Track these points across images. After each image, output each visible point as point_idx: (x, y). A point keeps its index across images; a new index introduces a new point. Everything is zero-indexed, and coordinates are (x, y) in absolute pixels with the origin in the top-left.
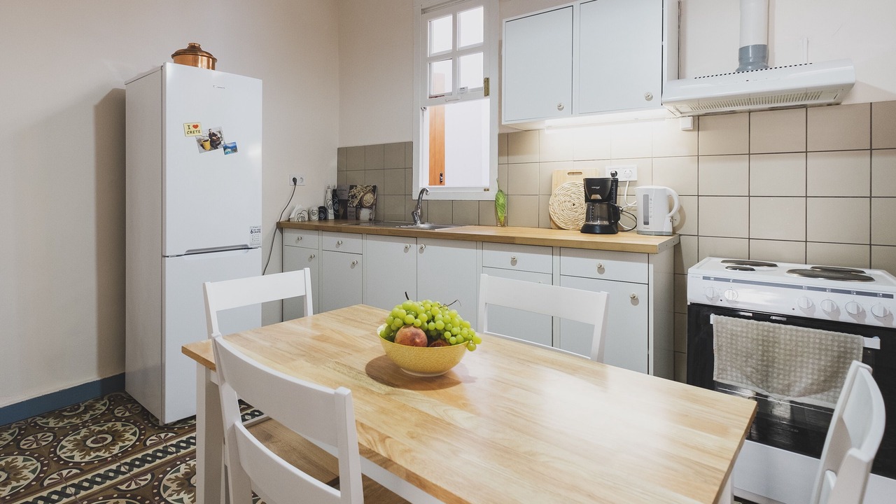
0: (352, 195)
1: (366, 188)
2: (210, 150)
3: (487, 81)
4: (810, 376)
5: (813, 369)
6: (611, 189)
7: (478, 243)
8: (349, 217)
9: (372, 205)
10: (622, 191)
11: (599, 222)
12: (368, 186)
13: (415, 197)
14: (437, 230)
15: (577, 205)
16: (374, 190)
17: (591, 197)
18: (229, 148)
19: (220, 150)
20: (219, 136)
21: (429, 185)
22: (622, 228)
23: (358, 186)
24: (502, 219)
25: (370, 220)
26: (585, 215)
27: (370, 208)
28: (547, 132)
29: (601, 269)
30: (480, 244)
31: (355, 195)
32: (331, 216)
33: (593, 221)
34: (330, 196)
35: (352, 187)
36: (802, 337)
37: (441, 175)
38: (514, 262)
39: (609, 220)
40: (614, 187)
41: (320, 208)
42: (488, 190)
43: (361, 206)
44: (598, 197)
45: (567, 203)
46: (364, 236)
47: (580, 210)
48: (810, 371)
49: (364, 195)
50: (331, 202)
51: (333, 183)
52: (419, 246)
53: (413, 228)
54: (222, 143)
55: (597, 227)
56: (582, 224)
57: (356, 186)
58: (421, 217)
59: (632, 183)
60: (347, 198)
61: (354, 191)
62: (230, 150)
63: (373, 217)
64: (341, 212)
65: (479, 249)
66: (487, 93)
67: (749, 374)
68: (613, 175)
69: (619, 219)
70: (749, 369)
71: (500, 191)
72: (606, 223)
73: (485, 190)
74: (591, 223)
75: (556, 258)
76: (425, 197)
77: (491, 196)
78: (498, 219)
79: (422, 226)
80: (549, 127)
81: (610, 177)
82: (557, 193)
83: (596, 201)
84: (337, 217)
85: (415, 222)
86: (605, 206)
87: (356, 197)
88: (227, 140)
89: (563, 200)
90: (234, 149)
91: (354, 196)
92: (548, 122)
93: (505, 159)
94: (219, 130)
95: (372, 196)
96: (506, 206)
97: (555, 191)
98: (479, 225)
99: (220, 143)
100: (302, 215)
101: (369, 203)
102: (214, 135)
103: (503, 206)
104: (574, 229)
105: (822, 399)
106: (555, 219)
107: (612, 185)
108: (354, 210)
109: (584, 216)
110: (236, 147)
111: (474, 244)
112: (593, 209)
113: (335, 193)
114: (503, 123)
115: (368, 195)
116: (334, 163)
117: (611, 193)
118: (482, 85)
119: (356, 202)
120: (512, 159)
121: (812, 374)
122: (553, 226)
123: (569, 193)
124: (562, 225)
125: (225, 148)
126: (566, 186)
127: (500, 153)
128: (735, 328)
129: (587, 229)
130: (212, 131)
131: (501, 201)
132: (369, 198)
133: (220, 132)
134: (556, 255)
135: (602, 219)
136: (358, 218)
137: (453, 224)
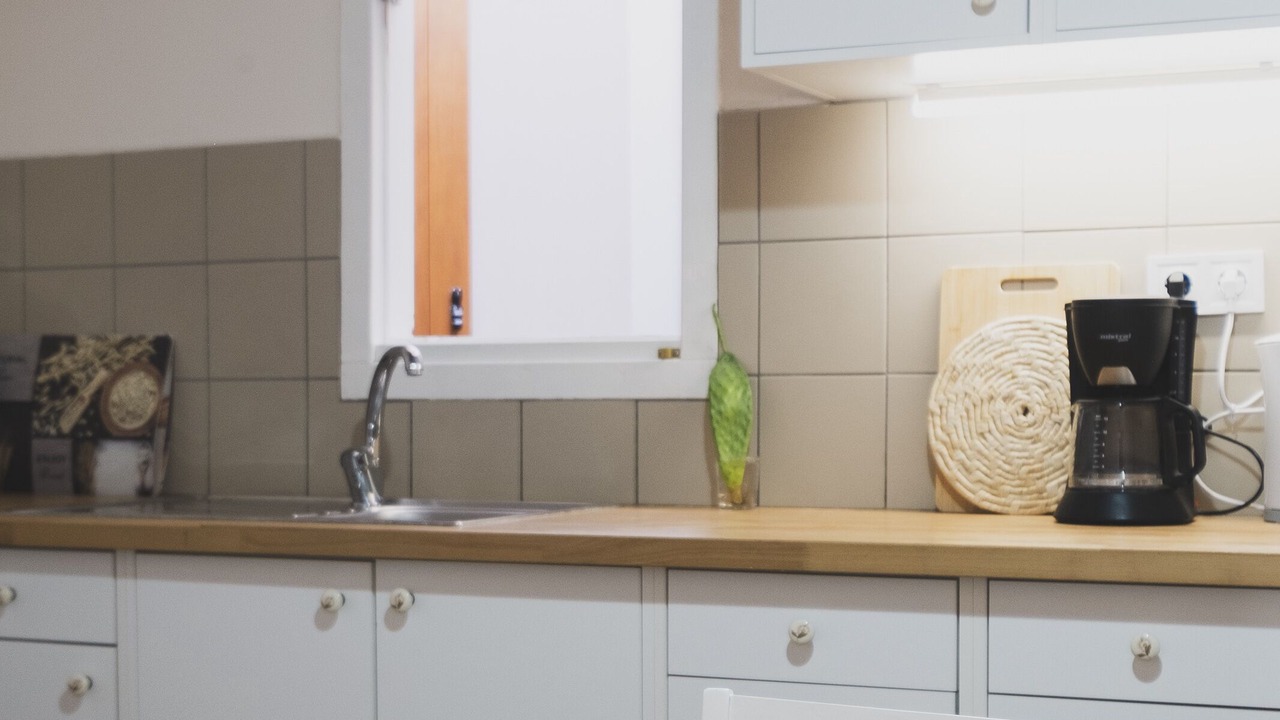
0: (52, 383)
1: (120, 347)
6: (1172, 345)
7: (647, 574)
9: (152, 424)
10: (1213, 352)
11: (1121, 479)
12: (128, 341)
13: (355, 384)
14: (461, 526)
15: (1038, 410)
16: (160, 356)
17: (1095, 374)
21: (418, 331)
22: (1207, 499)
23: (82, 339)
24: (737, 476)
25: (144, 492)
26: (1070, 450)
27: (143, 437)
28: (919, 108)
29: (1146, 662)
30: (654, 581)
31: (66, 380)
33: (1102, 473)
35: (50, 345)
37: (456, 299)
38: (800, 647)
39: (1162, 469)
40: (1181, 338)
42: (675, 354)
43: (97, 428)
44: (1125, 375)
45: (999, 404)
46: (126, 561)
47: (1048, 433)
49: (112, 382)
52: (384, 599)
53: (353, 521)
55: (1119, 499)
56: (1056, 487)
57: (71, 340)
58: (381, 477)
59: (1247, 323)
60: (24, 394)
61: (63, 363)
63: (155, 479)
65: (654, 600)
68: (1178, 288)
69: (1200, 463)
71: (727, 357)
72: (1150, 480)
73: (662, 354)
74: (1095, 482)
75: (972, 624)
76: (399, 386)
77: (688, 379)
78: (718, 480)
79: (391, 512)
80: (929, 90)
81: (1163, 294)
83: (1117, 391)
85: (357, 497)
86: (1147, 415)
87: (74, 391)
89: (984, 390)
91: (63, 387)
92: (928, 65)
93: (745, 221)
95: (149, 383)
96: (755, 423)
97: (954, 354)
98: (637, 504)
101: (134, 415)
103: (739, 420)
104: (1026, 511)
106: (951, 469)
107: (1175, 329)
108: (64, 448)
109: (1067, 456)
111: (630, 579)
112: (1102, 425)
114: (748, 61)
115: (133, 379)
117: (1169, 363)
119: (72, 415)
120: (779, 220)
122: (942, 498)
123: (1007, 362)
124: (979, 496)
126: (997, 334)
127: (729, 195)
129: (1079, 508)
131: (734, 397)
132: (135, 394)
134: (973, 612)
135: (1134, 467)
136: (81, 486)
137: (521, 502)
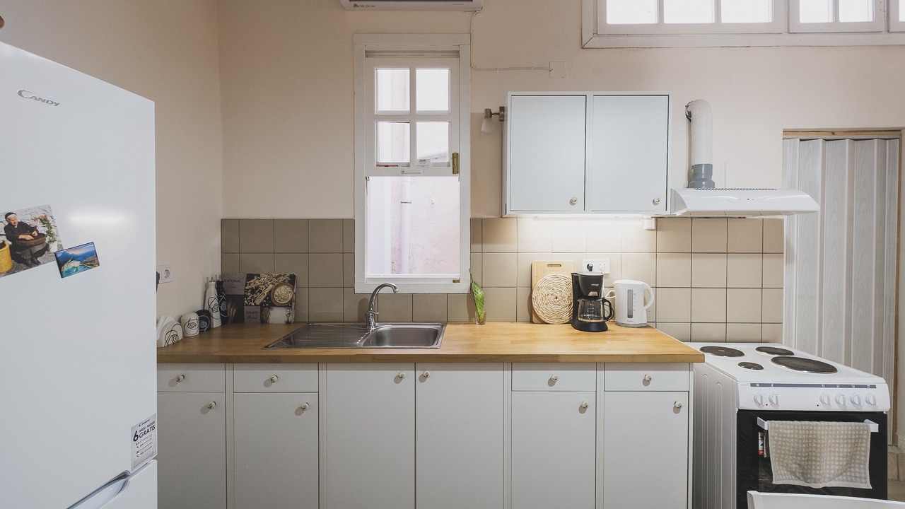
0: (252, 289)
1: (276, 278)
2: (10, 272)
3: (455, 157)
4: (837, 463)
5: (839, 456)
8: (246, 320)
9: (291, 302)
12: (280, 276)
15: (560, 298)
16: (292, 280)
17: (588, 294)
18: (75, 258)
19: (48, 268)
20: (42, 229)
23: (262, 275)
24: (482, 316)
25: (288, 322)
27: (288, 306)
31: (257, 288)
32: (216, 323)
34: (213, 291)
35: (250, 277)
36: (832, 431)
41: (199, 313)
42: (459, 281)
43: (270, 303)
44: (596, 294)
45: (550, 296)
47: (563, 304)
48: (837, 458)
49: (276, 287)
50: (216, 302)
51: (215, 270)
52: (420, 373)
54: (54, 248)
56: (565, 317)
57: (259, 275)
60: (241, 292)
61: (254, 283)
62: (76, 264)
63: (291, 318)
64: (232, 312)
65: (508, 371)
66: (456, 170)
67: (794, 470)
68: (589, 268)
70: (794, 466)
71: (473, 282)
73: (454, 281)
77: (462, 288)
82: (540, 285)
84: (224, 320)
85: (368, 324)
87: (260, 291)
88: (68, 236)
89: (546, 293)
90: (90, 260)
91: (256, 290)
93: (478, 247)
94: (40, 214)
95: (289, 289)
97: (538, 283)
98: (448, 321)
99: (47, 248)
100: (173, 333)
101: (284, 299)
102: (25, 228)
103: (482, 301)
104: (558, 323)
105: (843, 480)
106: (538, 313)
108: (258, 309)
110: (94, 254)
113: (220, 286)
114: (508, 213)
115: (283, 288)
116: (216, 241)
118: (448, 159)
119: (260, 299)
120: (487, 247)
121: (839, 461)
122: (535, 320)
123: (551, 286)
124: (547, 320)
125: (62, 261)
126: (548, 278)
127: (473, 241)
128: (785, 431)
130: (19, 218)
131: (479, 295)
132: (284, 292)
133: (44, 221)
134: (601, 370)
136: (264, 321)
